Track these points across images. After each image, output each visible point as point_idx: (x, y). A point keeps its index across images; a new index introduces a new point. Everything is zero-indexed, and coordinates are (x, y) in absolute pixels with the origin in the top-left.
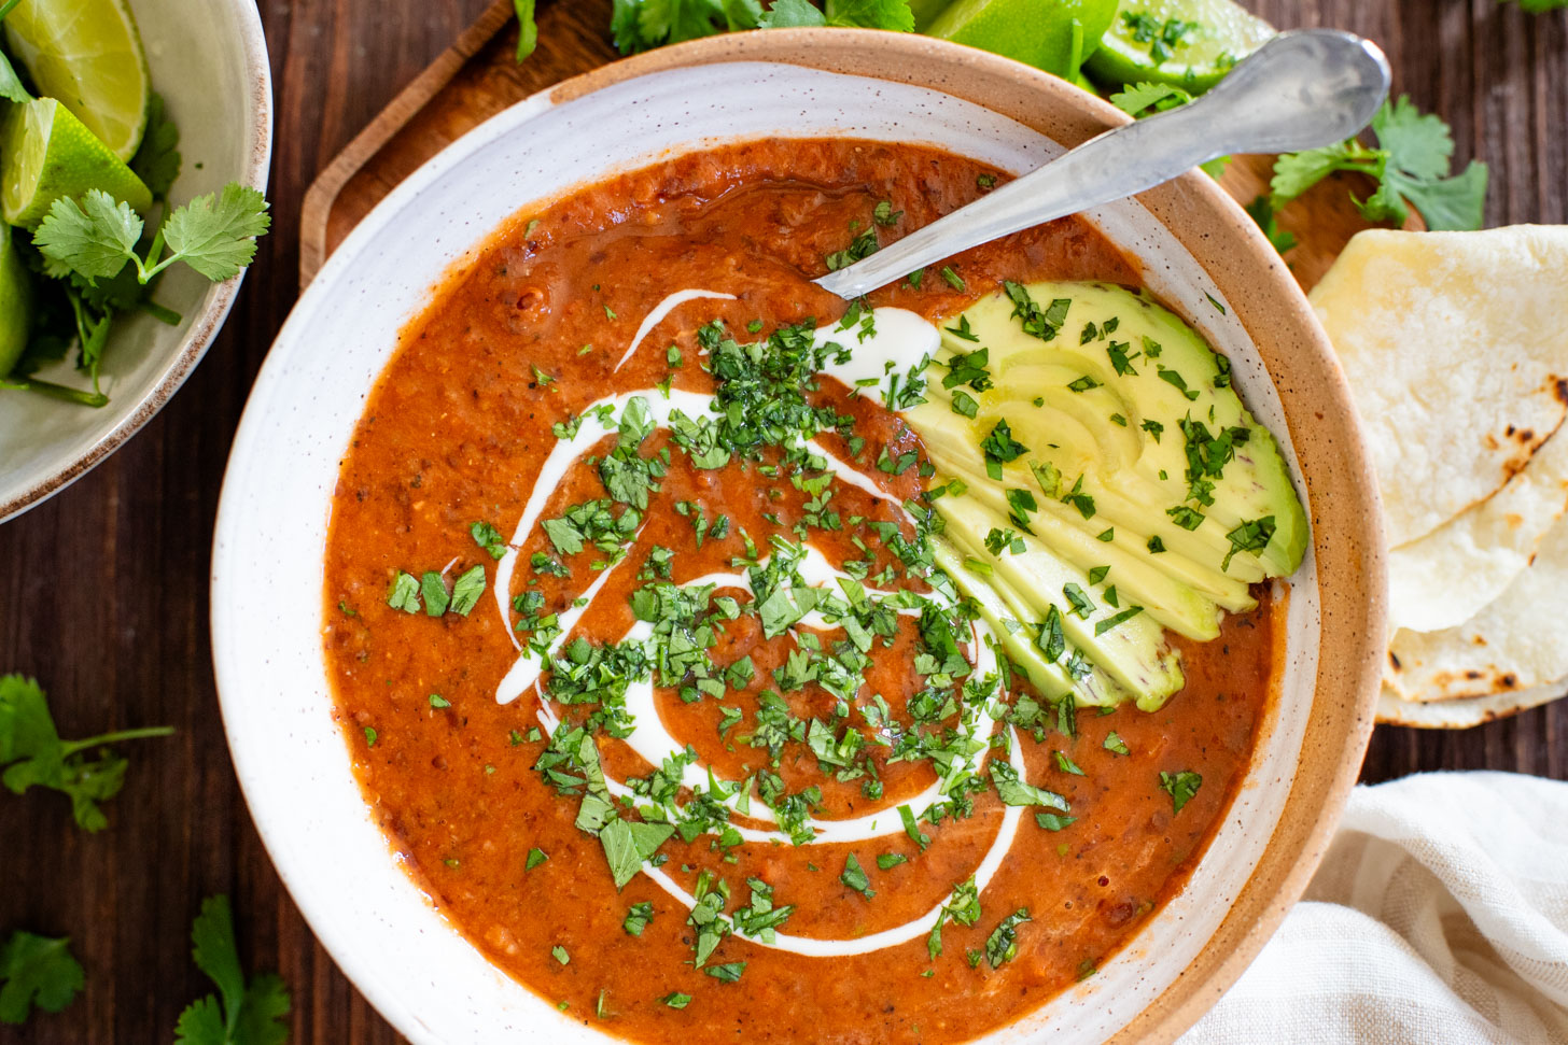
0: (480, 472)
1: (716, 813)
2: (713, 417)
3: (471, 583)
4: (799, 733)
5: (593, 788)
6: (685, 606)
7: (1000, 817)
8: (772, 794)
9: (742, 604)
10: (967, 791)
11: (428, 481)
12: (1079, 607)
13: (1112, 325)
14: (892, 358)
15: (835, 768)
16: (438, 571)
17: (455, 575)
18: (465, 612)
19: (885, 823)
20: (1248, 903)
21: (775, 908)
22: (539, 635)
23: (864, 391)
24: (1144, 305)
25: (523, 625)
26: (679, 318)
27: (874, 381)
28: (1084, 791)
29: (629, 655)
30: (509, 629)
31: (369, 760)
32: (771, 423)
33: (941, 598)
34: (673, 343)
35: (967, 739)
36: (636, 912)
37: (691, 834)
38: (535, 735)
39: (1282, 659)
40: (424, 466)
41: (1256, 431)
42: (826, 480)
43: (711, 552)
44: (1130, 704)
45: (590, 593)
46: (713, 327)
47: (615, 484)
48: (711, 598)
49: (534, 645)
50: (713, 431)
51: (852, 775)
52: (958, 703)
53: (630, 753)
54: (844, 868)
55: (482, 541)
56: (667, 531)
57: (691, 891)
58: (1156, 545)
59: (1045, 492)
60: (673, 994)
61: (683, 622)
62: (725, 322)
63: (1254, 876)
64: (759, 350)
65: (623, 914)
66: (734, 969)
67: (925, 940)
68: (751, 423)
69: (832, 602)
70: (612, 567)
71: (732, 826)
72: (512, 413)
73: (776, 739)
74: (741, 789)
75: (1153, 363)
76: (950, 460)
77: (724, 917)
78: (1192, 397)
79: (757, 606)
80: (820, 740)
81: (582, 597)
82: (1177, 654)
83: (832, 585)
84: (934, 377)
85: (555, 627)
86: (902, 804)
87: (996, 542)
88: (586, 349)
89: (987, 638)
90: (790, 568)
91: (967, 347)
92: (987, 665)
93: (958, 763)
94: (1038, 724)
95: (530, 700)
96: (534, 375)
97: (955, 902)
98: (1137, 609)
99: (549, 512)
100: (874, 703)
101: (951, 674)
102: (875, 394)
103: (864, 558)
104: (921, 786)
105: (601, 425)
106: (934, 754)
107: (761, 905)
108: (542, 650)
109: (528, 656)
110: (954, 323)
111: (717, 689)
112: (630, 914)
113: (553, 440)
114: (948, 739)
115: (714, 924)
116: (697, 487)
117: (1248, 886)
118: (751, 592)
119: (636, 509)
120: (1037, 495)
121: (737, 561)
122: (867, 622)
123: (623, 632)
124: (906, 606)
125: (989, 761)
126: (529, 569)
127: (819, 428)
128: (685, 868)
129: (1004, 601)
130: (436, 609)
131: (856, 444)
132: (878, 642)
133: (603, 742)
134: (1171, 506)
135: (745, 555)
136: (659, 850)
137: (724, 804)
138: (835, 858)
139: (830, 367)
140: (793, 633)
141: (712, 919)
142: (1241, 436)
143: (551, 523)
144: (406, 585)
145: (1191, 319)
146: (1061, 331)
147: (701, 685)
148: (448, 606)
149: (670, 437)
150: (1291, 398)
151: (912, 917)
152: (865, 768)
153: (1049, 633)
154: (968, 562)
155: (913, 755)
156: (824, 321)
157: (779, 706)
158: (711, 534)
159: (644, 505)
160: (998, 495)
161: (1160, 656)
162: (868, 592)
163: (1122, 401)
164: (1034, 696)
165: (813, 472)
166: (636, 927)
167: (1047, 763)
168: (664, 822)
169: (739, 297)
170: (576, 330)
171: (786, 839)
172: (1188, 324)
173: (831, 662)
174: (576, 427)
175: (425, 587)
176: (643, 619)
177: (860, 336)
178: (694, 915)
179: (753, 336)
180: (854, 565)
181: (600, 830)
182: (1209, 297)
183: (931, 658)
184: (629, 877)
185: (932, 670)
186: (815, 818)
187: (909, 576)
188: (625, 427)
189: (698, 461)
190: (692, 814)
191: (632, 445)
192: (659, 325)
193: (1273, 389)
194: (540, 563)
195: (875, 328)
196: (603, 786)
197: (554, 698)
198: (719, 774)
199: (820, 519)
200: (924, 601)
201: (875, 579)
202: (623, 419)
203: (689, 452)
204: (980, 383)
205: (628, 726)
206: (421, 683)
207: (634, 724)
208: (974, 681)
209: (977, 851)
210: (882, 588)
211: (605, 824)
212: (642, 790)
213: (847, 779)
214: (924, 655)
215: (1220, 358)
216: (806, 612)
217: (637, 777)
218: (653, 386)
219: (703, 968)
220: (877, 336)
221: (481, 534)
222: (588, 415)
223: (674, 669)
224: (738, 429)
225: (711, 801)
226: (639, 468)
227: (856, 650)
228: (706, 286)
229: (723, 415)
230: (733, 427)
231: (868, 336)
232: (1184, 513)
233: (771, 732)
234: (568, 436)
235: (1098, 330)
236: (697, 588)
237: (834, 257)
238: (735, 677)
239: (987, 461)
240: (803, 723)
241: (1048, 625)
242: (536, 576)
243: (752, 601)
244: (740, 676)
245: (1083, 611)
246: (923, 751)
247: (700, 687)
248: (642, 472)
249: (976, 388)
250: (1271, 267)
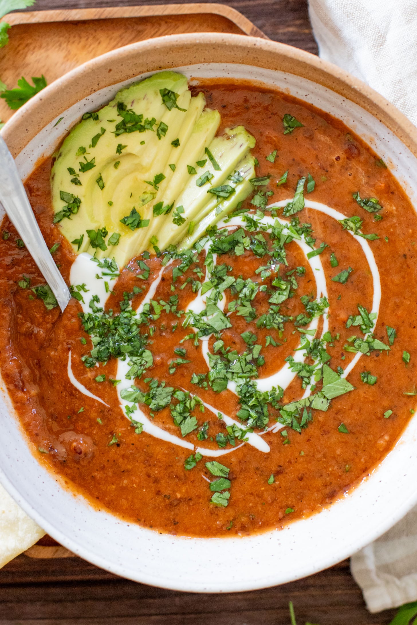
0: (161, 467)
1: (316, 346)
2: (128, 359)
3: (214, 468)
4: (276, 308)
5: (308, 404)
6: (219, 367)
7: (310, 210)
8: (305, 320)
9: (217, 339)
10: (299, 227)
11: (167, 492)
12: (208, 179)
13: (71, 171)
14: (94, 276)
15: (292, 290)
16: (209, 484)
17: (211, 476)
18: (227, 470)
19: (316, 264)
20: (345, 92)
21: (360, 314)
22: (237, 435)
23: (111, 288)
24: (60, 155)
25: (232, 442)
26: (81, 378)
27: (106, 284)
28: (295, 170)
29: (244, 392)
30: (234, 449)
31: (302, 511)
32: (129, 331)
33: (207, 245)
34: (94, 380)
35: (274, 228)
36: (365, 380)
37: (327, 357)
38: (284, 433)
39: (227, 80)
40: (158, 493)
41: (118, 99)
42: (155, 303)
43: (192, 355)
44: (253, 151)
45: (215, 412)
46: (85, 361)
47: (163, 403)
48: (214, 354)
49: (242, 437)
50: (135, 358)
51: (294, 282)
52: (257, 233)
53: (290, 387)
54: (339, 282)
55: (194, 464)
56: (183, 377)
57: (354, 354)
58: (176, 143)
59: (154, 198)
60: (404, 360)
61: (227, 367)
62: (82, 356)
63: (332, 89)
64: (95, 339)
65: (367, 386)
66: (390, 332)
67: (370, 242)
68: (129, 341)
69: (213, 297)
70: (202, 402)
71: (322, 337)
72: (132, 454)
73: (279, 319)
74: (304, 334)
75: (88, 150)
76: (141, 244)
77: (366, 337)
78: (104, 131)
79: (216, 332)
80: (279, 298)
81: (217, 415)
82: (227, 130)
83: (204, 297)
84: (102, 255)
85: (233, 427)
86: (306, 257)
87: (179, 221)
88: (99, 420)
89: (225, 221)
90: (198, 318)
91: (86, 240)
92: (238, 221)
93: (286, 232)
94: (264, 195)
95: (268, 437)
96: (113, 445)
97: (352, 229)
98: (207, 151)
99: (178, 433)
100: (260, 274)
101: (243, 238)
102: (112, 283)
103: (191, 282)
104: (298, 248)
105: (135, 411)
106: (282, 244)
107: (358, 321)
108: (244, 433)
109: (247, 439)
110: (75, 247)
111: (257, 349)
112: (367, 382)
113: (143, 434)
114: (275, 237)
115: (369, 343)
116: (162, 365)
117: (337, 92)
118: (210, 335)
119: (174, 392)
120: (155, 202)
122: (221, 280)
123: (233, 395)
124: (212, 261)
125: (284, 217)
126: (206, 441)
127: (130, 308)
128: (343, 358)
129: (207, 214)
130: (227, 484)
131: (137, 290)
132: (230, 274)
133: (286, 401)
134: (157, 138)
135: (192, 340)
136: (336, 371)
137: (311, 342)
138: (334, 288)
139: (101, 305)
140: (228, 314)
141: (366, 344)
142: (121, 107)
143: (183, 432)
144: (216, 498)
145: (66, 132)
146: (76, 195)
147: (256, 356)
148: (226, 478)
149: (139, 379)
150: (102, 84)
151: (360, 249)
152: (291, 276)
153: (220, 193)
154: (189, 233)
155: (283, 253)
156: (80, 309)
157: (262, 319)
158: (182, 356)
159: (171, 389)
160: (156, 221)
161: (228, 138)
162: (207, 280)
163: (108, 163)
164: (251, 198)
165: (152, 310)
166: (372, 379)
167: (283, 189)
168: (322, 370)
169: (69, 349)
170: (91, 426)
171: (327, 310)
172: (68, 133)
173: (241, 295)
174: (137, 423)
175: (217, 490)
176: (226, 386)
177: (86, 291)
178: (365, 353)
179: (89, 342)
180: (194, 287)
181: (328, 400)
182: (55, 125)
183: (236, 248)
184: (349, 384)
185: (242, 247)
186: (316, 298)
187: (198, 261)
188: (135, 400)
189: (150, 364)
190: (317, 356)
191: (144, 396)
192: (86, 387)
193: (98, 92)
194: (202, 436)
195: (81, 284)
196: (307, 400)
197: (266, 425)
198: (298, 346)
199: (173, 305)
200: (209, 253)
201: (200, 277)
202: (132, 401)
203: (146, 369)
204: (104, 233)
205: (277, 389)
206: (263, 489)
207: (276, 387)
208: (246, 226)
209: (326, 220)
210: (205, 273)
211: (325, 397)
212: (308, 381)
213: (296, 284)
214: (235, 251)
215: (84, 118)
216: (218, 308)
217: (302, 383)
218: (115, 388)
219: (390, 346)
220: (85, 283)
221: (190, 465)
222: (131, 418)
223: (249, 370)
224: (133, 347)
225: (311, 348)
226: (154, 392)
227: (235, 284)
228: (66, 366)
229: (126, 354)
230: (132, 349)
231: (85, 287)
232: (160, 132)
233: (276, 321)
234: (141, 426)
235: (74, 177)
236: (210, 361)
237: (47, 306)
238: (251, 341)
239: (141, 227)
240: (271, 307)
241: (217, 193)
242: (209, 438)
243: (214, 335)
244: (250, 338)
245: (210, 177)
246: (281, 249)
247: (257, 357)
248: (156, 391)
249: (106, 235)
250: (41, 100)
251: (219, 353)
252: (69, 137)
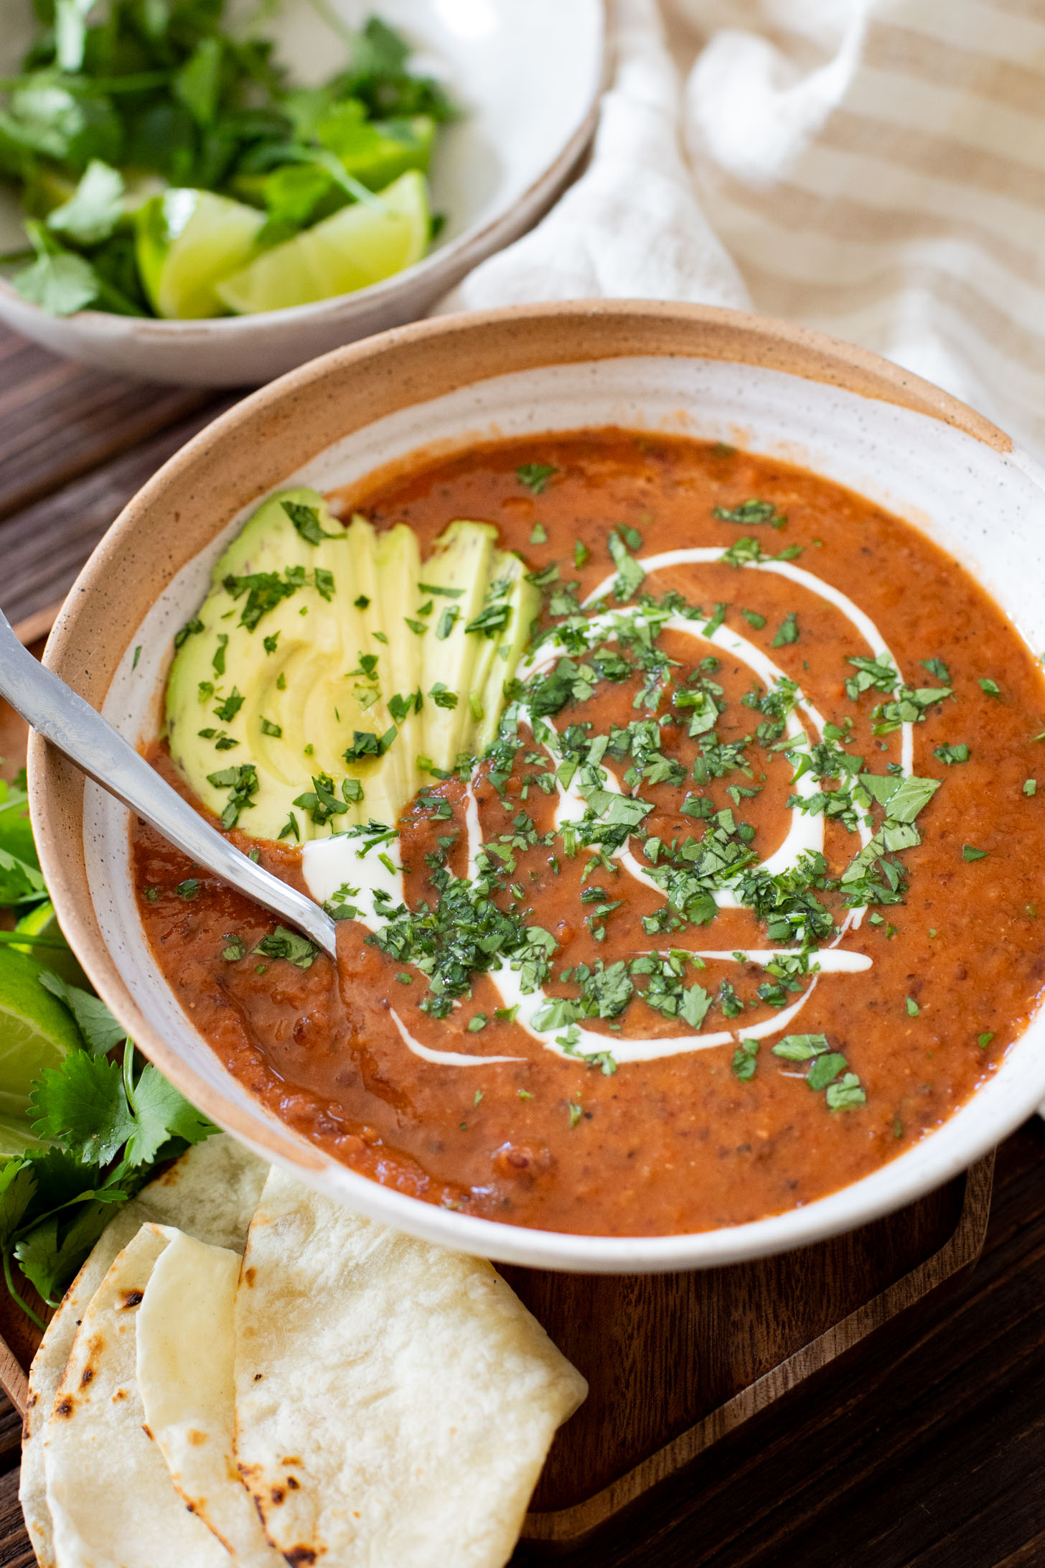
0: (694, 1104)
1: (823, 754)
2: (506, 962)
3: (794, 1047)
4: (711, 739)
5: (880, 851)
6: (678, 880)
7: (659, 572)
8: (774, 727)
9: (642, 842)
10: (658, 604)
11: (737, 1140)
12: (453, 617)
13: (206, 734)
14: (354, 857)
15: (717, 700)
16: (805, 1081)
17: (797, 1064)
18: (821, 1038)
19: (727, 640)
21: (859, 670)
22: (792, 970)
23: (397, 862)
24: (172, 724)
25: (794, 987)
26: (441, 1042)
27: (383, 859)
28: (589, 534)
29: (752, 890)
30: (806, 996)
31: (1006, 1027)
32: (477, 916)
33: (523, 713)
34: (467, 1031)
35: (617, 628)
36: (949, 759)
37: (855, 763)
38: (876, 919)
39: (387, 469)
40: (724, 1153)
41: (221, 575)
42: (492, 847)
43: (614, 890)
44: (500, 544)
45: (727, 955)
46: (430, 1010)
47: (621, 996)
48: (656, 866)
49: (805, 967)
50: (518, 954)
51: (712, 686)
52: (597, 649)
53: (828, 843)
54: (786, 645)
55: (751, 1065)
56: (627, 933)
57: (897, 735)
58: (363, 603)
59: (379, 696)
60: (989, 694)
61: (693, 873)
62: (418, 1003)
64: (424, 963)
65: (958, 766)
66: (931, 666)
67: (795, 560)
68: (489, 927)
69: (587, 780)
70: (691, 954)
71: (823, 737)
72: (625, 1114)
73: (729, 751)
74: (788, 750)
75: (216, 684)
76: (405, 781)
77: (897, 696)
78: (225, 639)
79: (634, 829)
80: (701, 723)
81: (734, 959)
82: (436, 542)
83: (574, 789)
84: (344, 822)
85: (777, 962)
86: (704, 638)
87: (446, 700)
88: (523, 1093)
89: (528, 663)
90: (584, 825)
91: (302, 818)
92: (550, 651)
93: (641, 623)
94: (565, 592)
95: (849, 941)
96: (577, 1122)
97: (747, 559)
98: (423, 588)
99: (685, 1029)
100: (643, 704)
101: (576, 671)
102: (393, 850)
103: (533, 783)
104: (679, 636)
105: (580, 1038)
106: (648, 643)
107: (865, 681)
108: (803, 959)
109: (817, 967)
110: (290, 841)
111: (725, 819)
112: (954, 761)
113: (620, 1069)
114: (627, 642)
115: (908, 700)
116: (573, 936)
118: (627, 841)
119: (628, 968)
120: (386, 699)
121: (610, 867)
122: (584, 750)
123: (738, 912)
124: (548, 730)
125: (622, 605)
126: (743, 1014)
127: (453, 879)
128: (884, 748)
129: (488, 674)
130: (837, 1062)
131: (446, 842)
132: (593, 733)
133: (839, 869)
134: (323, 600)
135: (600, 864)
136: (890, 773)
137: (811, 754)
138: (786, 657)
139: (397, 900)
140: (634, 793)
141: (906, 703)
142: (231, 584)
143: (692, 1022)
144: (835, 1097)
145: (161, 686)
146: (238, 764)
147: (732, 830)
148: (828, 1053)
149: (547, 981)
150: (178, 556)
151: (782, 579)
152: (698, 680)
153: (485, 628)
154: (477, 718)
155: (660, 655)
156: (361, 928)
157: (699, 769)
158: (602, 899)
159: (619, 966)
160: (408, 728)
161: (446, 549)
162: (559, 762)
163: (264, 692)
164: (546, 607)
165: (493, 860)
166: (959, 751)
167: (590, 569)
168: (861, 784)
169: (387, 1007)
170: (515, 1115)
171: (799, 694)
172: (166, 686)
173: (636, 751)
174: (596, 1056)
175: (828, 1079)
176: (715, 905)
177: (355, 894)
178: (915, 719)
179: (415, 974)
180: (545, 785)
181: (909, 825)
182: (135, 665)
183: (574, 690)
184: (925, 781)
185: (583, 685)
186: (766, 688)
187: (522, 744)
188: (567, 1020)
189: (551, 947)
190: (838, 769)
191: (578, 1005)
192: (460, 1052)
193: (179, 577)
194: (733, 1007)
195: (339, 888)
196: (873, 844)
197: (834, 924)
198: (791, 773)
199: (527, 832)
200: (533, 720)
201: (544, 765)
202: (561, 1025)
203: (550, 959)
204: (326, 785)
205: (808, 857)
206: (909, 1032)
207: (803, 853)
208: (569, 651)
209: (696, 572)
210: (548, 755)
211: (901, 824)
212: (852, 816)
213: (717, 687)
214: (577, 695)
215: (179, 641)
216: (610, 794)
217: (845, 827)
218: (516, 1024)
219: (949, 686)
220: (345, 882)
221: (745, 1069)
222: (579, 1054)
223: (735, 854)
224: (501, 933)
225: (817, 764)
226: (592, 986)
227: (612, 743)
228: (398, 1040)
229: (498, 954)
230: (503, 938)
231: (349, 888)
232: (323, 586)
233: (726, 757)
234: (608, 1057)
235: (219, 740)
236: (657, 881)
237: (300, 964)
238: (704, 809)
239: (387, 748)
240: (700, 741)
241: (483, 625)
242: (746, 1003)
243: (633, 836)
244: (701, 806)
245: (453, 611)
246: (653, 652)
247: (734, 829)
248: (595, 982)
249: (332, 788)
251: (662, 859)
252: (171, 688)
